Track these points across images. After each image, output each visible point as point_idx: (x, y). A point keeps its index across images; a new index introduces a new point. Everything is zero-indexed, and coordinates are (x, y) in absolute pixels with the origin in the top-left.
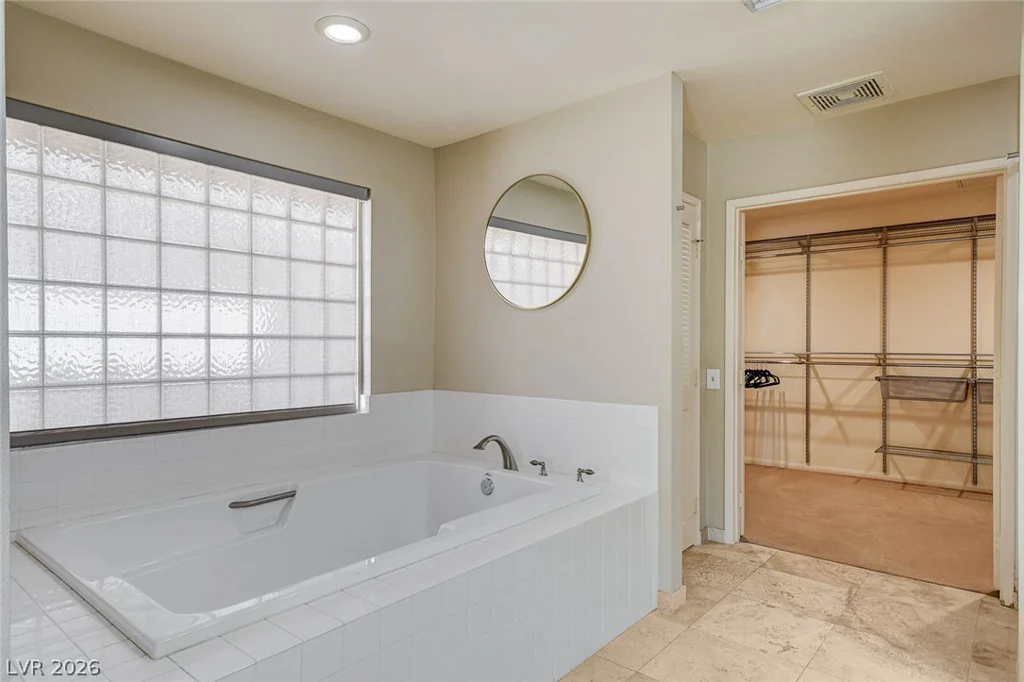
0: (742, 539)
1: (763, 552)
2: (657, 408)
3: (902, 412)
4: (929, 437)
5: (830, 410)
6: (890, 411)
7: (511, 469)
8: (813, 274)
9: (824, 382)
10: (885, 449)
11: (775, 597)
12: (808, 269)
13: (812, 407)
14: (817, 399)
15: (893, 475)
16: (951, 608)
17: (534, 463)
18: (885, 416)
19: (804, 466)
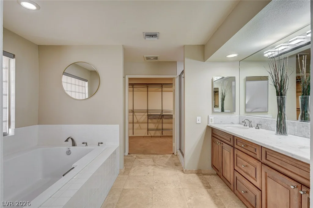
0: (129, 154)
1: (134, 155)
2: (119, 125)
3: (151, 122)
4: (155, 127)
5: (138, 122)
6: (149, 122)
7: (75, 146)
8: (134, 92)
9: (136, 116)
10: (148, 130)
11: (141, 164)
12: (133, 91)
13: (134, 122)
14: (135, 120)
15: (149, 135)
16: (169, 158)
17: (83, 143)
18: (148, 123)
19: (133, 135)
